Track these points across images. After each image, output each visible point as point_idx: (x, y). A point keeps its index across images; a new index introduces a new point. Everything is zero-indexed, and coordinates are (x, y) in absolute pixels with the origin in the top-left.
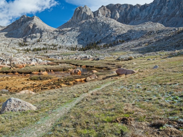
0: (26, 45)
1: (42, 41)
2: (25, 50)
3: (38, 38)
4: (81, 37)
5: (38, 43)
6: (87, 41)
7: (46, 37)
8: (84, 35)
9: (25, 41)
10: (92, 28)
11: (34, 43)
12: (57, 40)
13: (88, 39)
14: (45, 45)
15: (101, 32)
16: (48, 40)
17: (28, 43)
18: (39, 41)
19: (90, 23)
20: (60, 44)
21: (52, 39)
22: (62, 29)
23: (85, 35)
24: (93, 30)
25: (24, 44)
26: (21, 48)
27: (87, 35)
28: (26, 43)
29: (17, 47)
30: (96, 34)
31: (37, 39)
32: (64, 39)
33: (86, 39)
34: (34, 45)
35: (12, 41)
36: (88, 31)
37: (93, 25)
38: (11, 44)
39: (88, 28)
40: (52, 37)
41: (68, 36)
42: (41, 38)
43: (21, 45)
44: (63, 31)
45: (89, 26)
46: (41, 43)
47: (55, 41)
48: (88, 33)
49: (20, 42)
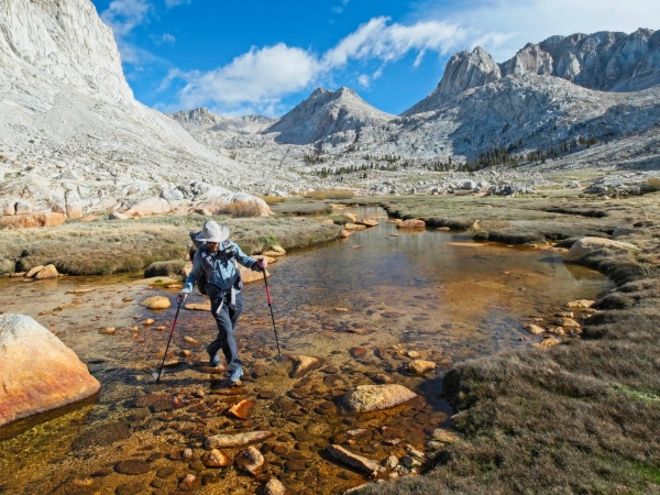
0: (322, 161)
1: (360, 148)
2: (318, 173)
3: (350, 143)
4: (464, 135)
5: (351, 154)
6: (480, 145)
7: (371, 139)
8: (473, 128)
9: (319, 150)
10: (496, 107)
11: (340, 156)
12: (397, 145)
13: (485, 139)
14: (367, 158)
15: (523, 118)
16: (374, 145)
17: (325, 156)
18: (351, 149)
19: (490, 93)
20: (407, 156)
21: (385, 142)
22: (413, 116)
23: (476, 128)
24: (499, 114)
25: (317, 159)
26: (308, 169)
27: (481, 128)
28: (320, 157)
29: (300, 165)
30: (508, 125)
31: (347, 145)
32: (417, 141)
33: (478, 140)
34: (340, 161)
35: (288, 151)
36: (485, 116)
37: (500, 98)
38: (288, 159)
39: (484, 109)
40: (386, 137)
41: (427, 134)
42: (356, 140)
43: (308, 160)
44: (413, 119)
45: (487, 102)
46: (356, 153)
47: (392, 147)
48: (485, 123)
49: (308, 153)
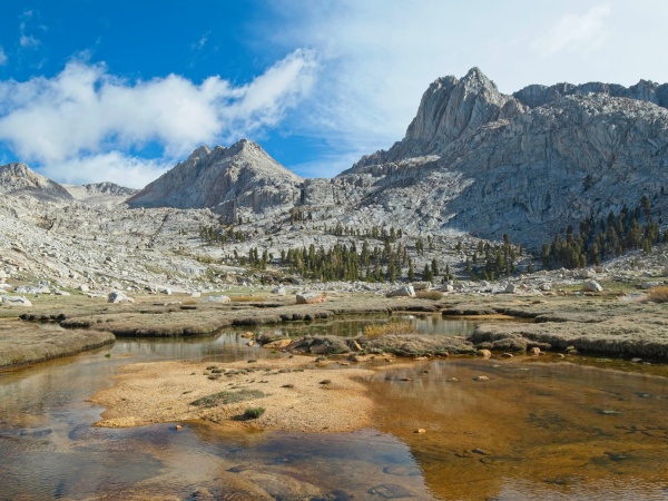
0: (240, 237)
1: (314, 216)
2: (242, 261)
3: (291, 206)
4: (512, 194)
5: (298, 225)
6: (545, 212)
7: (330, 201)
8: (526, 182)
9: (228, 218)
10: (560, 147)
11: (276, 230)
12: (386, 209)
13: (552, 202)
14: (337, 232)
15: (619, 165)
16: (340, 211)
17: (244, 229)
18: (295, 217)
19: (542, 123)
20: (411, 230)
21: (360, 207)
22: (403, 162)
23: (530, 181)
24: (566, 158)
25: (230, 233)
26: (217, 253)
27: (539, 183)
28: (235, 230)
29: (194, 246)
30: (589, 178)
31: (286, 209)
32: (424, 203)
33: (540, 204)
34: (282, 237)
35: (166, 219)
36: (542, 163)
37: (565, 131)
38: (166, 233)
39: (537, 150)
40: (357, 197)
41: (440, 191)
42: (302, 201)
43: (211, 237)
44: (404, 167)
45: (541, 138)
46: (309, 224)
47: (379, 215)
48: (545, 174)
49: (207, 223)
